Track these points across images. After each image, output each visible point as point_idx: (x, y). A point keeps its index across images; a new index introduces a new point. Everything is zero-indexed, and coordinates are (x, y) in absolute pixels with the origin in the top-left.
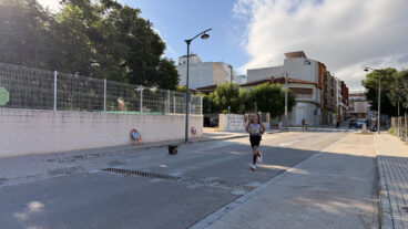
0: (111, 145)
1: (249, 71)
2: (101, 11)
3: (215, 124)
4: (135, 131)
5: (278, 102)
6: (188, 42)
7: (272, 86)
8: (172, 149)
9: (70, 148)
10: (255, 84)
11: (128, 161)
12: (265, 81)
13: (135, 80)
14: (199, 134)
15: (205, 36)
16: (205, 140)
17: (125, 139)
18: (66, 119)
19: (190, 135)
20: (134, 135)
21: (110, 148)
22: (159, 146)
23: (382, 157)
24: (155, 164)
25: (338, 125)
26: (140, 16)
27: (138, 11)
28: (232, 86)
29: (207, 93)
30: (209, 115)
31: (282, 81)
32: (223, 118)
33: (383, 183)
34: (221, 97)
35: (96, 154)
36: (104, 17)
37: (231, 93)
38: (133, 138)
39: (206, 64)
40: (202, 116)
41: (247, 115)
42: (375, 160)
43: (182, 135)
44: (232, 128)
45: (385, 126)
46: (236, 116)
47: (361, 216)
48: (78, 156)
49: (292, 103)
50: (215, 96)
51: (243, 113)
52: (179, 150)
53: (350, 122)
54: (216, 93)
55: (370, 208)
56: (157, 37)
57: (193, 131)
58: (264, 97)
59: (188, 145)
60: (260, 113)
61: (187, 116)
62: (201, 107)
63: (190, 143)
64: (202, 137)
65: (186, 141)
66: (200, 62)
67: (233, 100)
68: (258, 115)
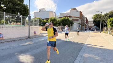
1: (60, 14)
5: (68, 23)
10: (61, 17)
12: (63, 17)
19: (31, 35)
37: (54, 20)
40: (39, 26)
41: (59, 27)
49: (72, 23)
50: (49, 21)
57: (35, 33)
58: (64, 21)
59: (29, 39)
60: (63, 26)
61: (29, 27)
62: (39, 23)
63: (31, 38)
64: (39, 35)
65: (29, 37)
66: (45, 11)
67: (55, 22)
68: (62, 27)
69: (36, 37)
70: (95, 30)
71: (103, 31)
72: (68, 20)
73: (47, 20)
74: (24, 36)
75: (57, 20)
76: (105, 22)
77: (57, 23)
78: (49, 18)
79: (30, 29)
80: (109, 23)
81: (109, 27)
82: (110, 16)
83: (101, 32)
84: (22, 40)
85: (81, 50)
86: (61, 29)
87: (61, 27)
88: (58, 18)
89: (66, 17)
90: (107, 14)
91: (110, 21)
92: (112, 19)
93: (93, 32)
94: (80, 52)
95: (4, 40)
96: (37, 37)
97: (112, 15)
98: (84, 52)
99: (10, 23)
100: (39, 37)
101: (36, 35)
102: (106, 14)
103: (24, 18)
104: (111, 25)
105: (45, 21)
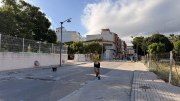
0: (26, 67)
1: (87, 36)
2: (21, 7)
3: (73, 59)
4: (37, 61)
6: (62, 23)
8: (54, 69)
9: (7, 69)
10: (89, 41)
11: (35, 74)
12: (92, 41)
13: (37, 39)
14: (66, 63)
15: (69, 21)
16: (68, 65)
17: (32, 65)
18: (5, 56)
19: (62, 63)
20: (36, 63)
21: (25, 69)
22: (48, 68)
23: (136, 71)
24: (47, 75)
25: (122, 59)
26: (40, 10)
27: (39, 8)
28: (80, 42)
29: (69, 45)
30: (70, 55)
31: (100, 40)
32: (76, 56)
33: (134, 79)
34: (75, 47)
35: (19, 72)
36: (23, 10)
37: (79, 45)
38: (36, 65)
39: (69, 32)
40: (67, 55)
42: (134, 72)
43: (58, 63)
44: (80, 60)
45: (139, 59)
46: (82, 55)
47: (125, 90)
48: (11, 72)
49: (104, 50)
50: (73, 46)
51: (85, 54)
52: (57, 69)
53: (127, 58)
54: (73, 45)
55: (128, 88)
56: (47, 20)
57: (63, 61)
58: (93, 47)
59: (61, 67)
61: (61, 55)
62: (67, 51)
65: (60, 65)
66: (66, 31)
67: (80, 48)
68: (91, 55)
70: (132, 59)
72: (98, 45)
75: (84, 44)
77: (83, 49)
80: (150, 50)
82: (152, 41)
86: (89, 57)
87: (89, 55)
88: (84, 42)
89: (95, 40)
90: (149, 38)
91: (151, 48)
92: (153, 45)
95: (40, 67)
104: (152, 53)
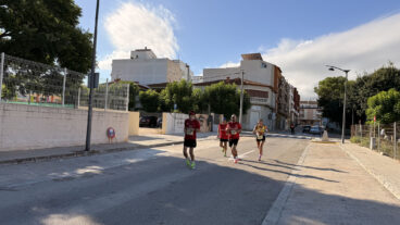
1: (205, 71)
5: (232, 103)
7: (228, 86)
12: (218, 82)
19: (92, 142)
32: (167, 118)
37: (183, 91)
44: (178, 130)
49: (247, 106)
54: (166, 90)
57: (110, 134)
58: (218, 98)
60: (212, 114)
61: (90, 111)
62: (127, 100)
63: (93, 152)
64: (126, 143)
65: (87, 149)
66: (154, 57)
67: (185, 98)
68: (211, 117)
69: (111, 151)
70: (326, 133)
71: (353, 138)
72: (233, 92)
73: (159, 91)
74: (69, 144)
75: (195, 90)
76: (359, 108)
77: (192, 101)
78: (164, 85)
79: (94, 118)
80: (372, 111)
81: (373, 123)
82: (375, 85)
83: (346, 141)
84: (61, 156)
85: (275, 204)
87: (206, 116)
88: (196, 85)
89: (226, 82)
90: (366, 79)
91: (377, 103)
92: (381, 95)
93: (318, 139)
94: (271, 212)
96: (117, 150)
97: (382, 82)
98: (283, 209)
99: (23, 93)
100: (125, 149)
101: (114, 141)
102: (364, 77)
103: (74, 80)
105: (151, 92)
